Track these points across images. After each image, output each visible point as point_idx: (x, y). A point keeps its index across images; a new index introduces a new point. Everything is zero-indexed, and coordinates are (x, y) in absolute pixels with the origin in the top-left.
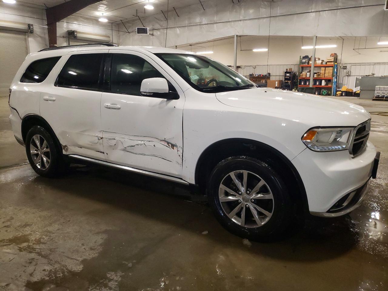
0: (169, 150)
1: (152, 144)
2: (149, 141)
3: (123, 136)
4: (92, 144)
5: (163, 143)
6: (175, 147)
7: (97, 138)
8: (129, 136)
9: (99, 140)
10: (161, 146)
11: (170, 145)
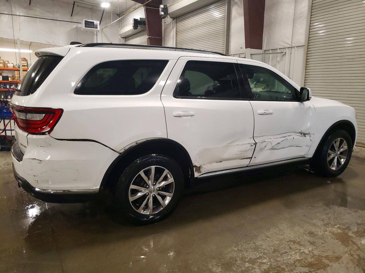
0: (302, 138)
1: (291, 137)
2: (289, 136)
3: (270, 137)
4: (241, 153)
5: (298, 134)
6: (306, 135)
7: (249, 145)
8: (274, 136)
9: (252, 146)
10: (297, 137)
11: (303, 135)
